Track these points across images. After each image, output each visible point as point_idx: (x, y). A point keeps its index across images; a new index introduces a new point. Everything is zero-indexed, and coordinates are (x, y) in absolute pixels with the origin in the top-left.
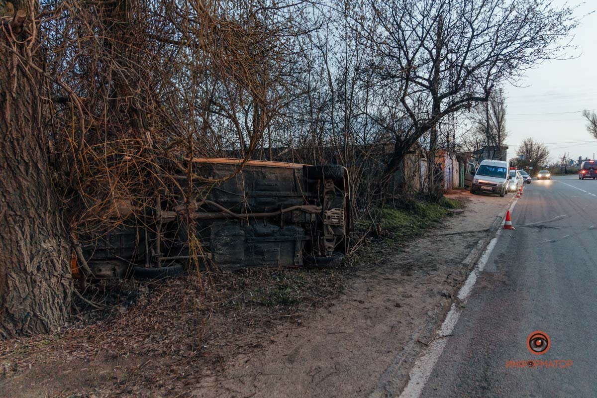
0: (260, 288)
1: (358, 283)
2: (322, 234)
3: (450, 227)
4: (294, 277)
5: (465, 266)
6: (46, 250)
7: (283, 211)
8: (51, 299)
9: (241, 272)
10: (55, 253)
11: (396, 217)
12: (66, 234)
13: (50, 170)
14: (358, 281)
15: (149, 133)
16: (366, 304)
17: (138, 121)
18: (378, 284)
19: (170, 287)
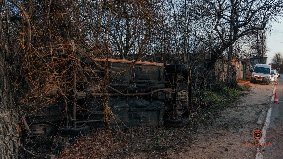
0: (142, 140)
1: (200, 137)
2: (175, 106)
3: (244, 102)
4: (160, 133)
5: (258, 125)
6: (3, 118)
7: (152, 92)
8: (5, 152)
9: (127, 130)
10: (8, 120)
11: (213, 96)
12: (16, 107)
13: (6, 64)
14: (199, 135)
15: (73, 41)
16: (207, 149)
17: (66, 33)
18: (212, 137)
19: (84, 141)
